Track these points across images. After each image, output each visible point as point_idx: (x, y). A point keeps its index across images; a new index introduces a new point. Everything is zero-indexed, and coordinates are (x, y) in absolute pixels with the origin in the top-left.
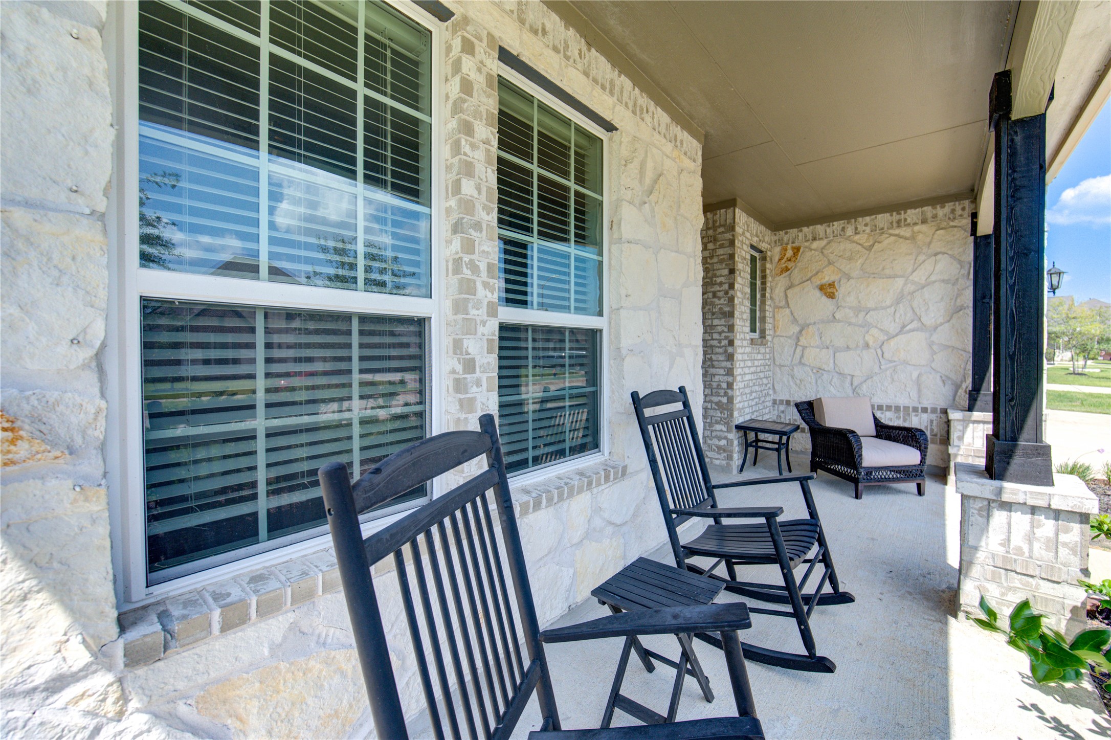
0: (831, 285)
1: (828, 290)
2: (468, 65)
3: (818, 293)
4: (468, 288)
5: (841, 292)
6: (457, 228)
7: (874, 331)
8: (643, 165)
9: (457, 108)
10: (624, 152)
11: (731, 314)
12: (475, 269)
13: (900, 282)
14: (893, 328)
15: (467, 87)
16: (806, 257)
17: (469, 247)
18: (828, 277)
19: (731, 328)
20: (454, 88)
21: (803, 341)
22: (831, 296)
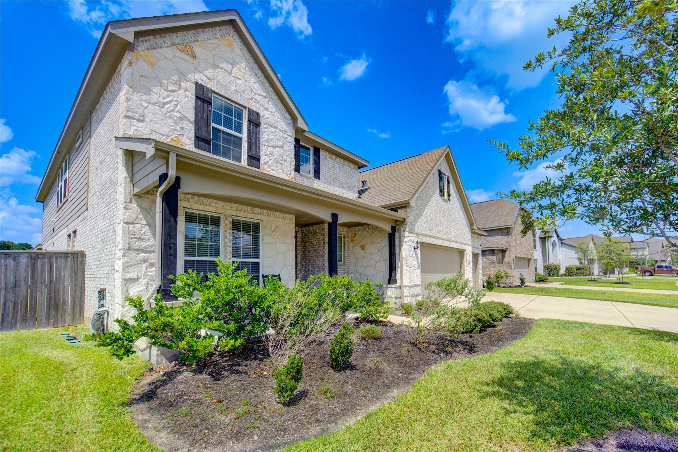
0: (363, 246)
1: (363, 247)
2: (226, 222)
3: (360, 249)
4: (226, 256)
5: (366, 247)
6: (224, 247)
7: (373, 261)
8: (271, 226)
9: (224, 228)
10: (265, 225)
11: (324, 256)
12: (227, 253)
13: (379, 245)
14: (377, 260)
15: (226, 225)
16: (357, 236)
17: (226, 249)
18: (362, 244)
19: (324, 260)
20: (224, 225)
21: (357, 265)
22: (363, 249)
